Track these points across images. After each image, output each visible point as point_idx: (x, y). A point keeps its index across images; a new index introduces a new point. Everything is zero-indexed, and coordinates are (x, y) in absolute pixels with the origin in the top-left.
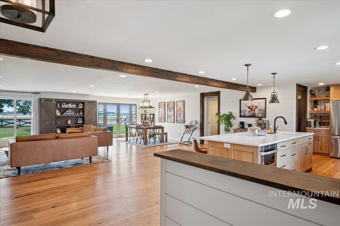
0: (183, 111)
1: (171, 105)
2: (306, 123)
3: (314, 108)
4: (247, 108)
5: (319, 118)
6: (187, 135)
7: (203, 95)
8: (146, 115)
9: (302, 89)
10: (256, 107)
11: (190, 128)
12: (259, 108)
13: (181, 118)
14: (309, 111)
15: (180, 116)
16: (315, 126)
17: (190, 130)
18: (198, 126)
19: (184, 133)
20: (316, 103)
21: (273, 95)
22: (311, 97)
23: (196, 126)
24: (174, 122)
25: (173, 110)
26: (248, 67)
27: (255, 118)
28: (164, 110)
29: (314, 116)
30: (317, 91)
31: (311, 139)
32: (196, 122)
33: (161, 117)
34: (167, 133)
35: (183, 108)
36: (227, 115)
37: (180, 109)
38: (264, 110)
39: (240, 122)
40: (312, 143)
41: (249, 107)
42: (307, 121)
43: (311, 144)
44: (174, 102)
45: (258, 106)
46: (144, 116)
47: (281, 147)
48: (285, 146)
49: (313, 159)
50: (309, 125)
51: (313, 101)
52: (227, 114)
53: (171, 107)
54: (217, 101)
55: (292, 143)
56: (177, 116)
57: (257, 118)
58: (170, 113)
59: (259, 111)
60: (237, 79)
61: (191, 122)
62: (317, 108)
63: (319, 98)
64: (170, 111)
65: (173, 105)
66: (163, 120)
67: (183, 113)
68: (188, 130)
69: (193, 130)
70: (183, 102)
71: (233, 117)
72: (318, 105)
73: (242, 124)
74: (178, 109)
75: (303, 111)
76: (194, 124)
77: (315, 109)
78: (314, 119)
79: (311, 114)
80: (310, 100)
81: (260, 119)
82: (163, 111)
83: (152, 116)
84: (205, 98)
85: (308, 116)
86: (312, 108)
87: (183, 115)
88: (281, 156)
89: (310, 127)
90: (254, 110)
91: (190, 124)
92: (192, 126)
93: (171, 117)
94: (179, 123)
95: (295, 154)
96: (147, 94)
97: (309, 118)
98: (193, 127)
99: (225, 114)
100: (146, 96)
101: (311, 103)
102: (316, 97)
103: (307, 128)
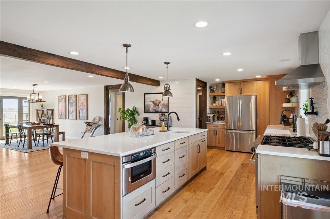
0: (86, 106)
1: (72, 99)
2: (206, 118)
3: (214, 103)
4: (151, 103)
5: (217, 113)
6: (88, 133)
7: (107, 89)
8: (43, 111)
9: (201, 84)
10: (160, 102)
11: (91, 126)
12: (162, 102)
13: (84, 114)
14: (209, 107)
15: (83, 112)
16: (214, 121)
17: (92, 128)
18: (102, 123)
19: (85, 132)
20: (214, 98)
21: (166, 87)
22: (211, 93)
23: (100, 123)
24: (76, 119)
25: (75, 105)
26: (127, 48)
27: (159, 114)
28: (64, 104)
29: (213, 111)
30: (215, 88)
31: (204, 135)
32: (100, 118)
33: (62, 113)
34: (64, 132)
35: (86, 103)
36: (131, 111)
37: (82, 103)
38: (167, 105)
39: (144, 118)
40: (206, 139)
41: (153, 102)
42: (207, 116)
43: (205, 141)
44: (76, 95)
45: (162, 100)
46: (40, 113)
47: (163, 150)
48: (169, 148)
49: (207, 156)
50: (208, 120)
51: (212, 97)
52: (131, 109)
53: (72, 101)
54: (122, 96)
55: (180, 144)
56: (79, 111)
57: (160, 114)
58: (71, 108)
59: (162, 105)
60: (131, 68)
61: (94, 119)
62: (216, 103)
63: (217, 94)
64: (72, 107)
65: (75, 99)
66: (64, 117)
67: (86, 108)
68: (89, 127)
69: (96, 128)
70: (86, 96)
71: (137, 113)
72: (216, 100)
73: (146, 120)
74: (80, 104)
75: (203, 106)
76: (97, 120)
77: (214, 105)
78: (213, 114)
79: (211, 109)
80: (209, 96)
81: (162, 115)
82: (63, 106)
83: (50, 112)
84: (109, 92)
85: (208, 111)
86: (212, 104)
87: (86, 111)
88: (163, 162)
89: (210, 122)
90: (158, 105)
91: (93, 121)
92: (94, 123)
93: (72, 113)
94: (81, 120)
95: (184, 156)
96: (36, 85)
97: (209, 113)
98: (96, 124)
99: (129, 110)
100: (35, 87)
101: (211, 98)
102: (214, 93)
103: (207, 123)
